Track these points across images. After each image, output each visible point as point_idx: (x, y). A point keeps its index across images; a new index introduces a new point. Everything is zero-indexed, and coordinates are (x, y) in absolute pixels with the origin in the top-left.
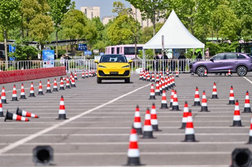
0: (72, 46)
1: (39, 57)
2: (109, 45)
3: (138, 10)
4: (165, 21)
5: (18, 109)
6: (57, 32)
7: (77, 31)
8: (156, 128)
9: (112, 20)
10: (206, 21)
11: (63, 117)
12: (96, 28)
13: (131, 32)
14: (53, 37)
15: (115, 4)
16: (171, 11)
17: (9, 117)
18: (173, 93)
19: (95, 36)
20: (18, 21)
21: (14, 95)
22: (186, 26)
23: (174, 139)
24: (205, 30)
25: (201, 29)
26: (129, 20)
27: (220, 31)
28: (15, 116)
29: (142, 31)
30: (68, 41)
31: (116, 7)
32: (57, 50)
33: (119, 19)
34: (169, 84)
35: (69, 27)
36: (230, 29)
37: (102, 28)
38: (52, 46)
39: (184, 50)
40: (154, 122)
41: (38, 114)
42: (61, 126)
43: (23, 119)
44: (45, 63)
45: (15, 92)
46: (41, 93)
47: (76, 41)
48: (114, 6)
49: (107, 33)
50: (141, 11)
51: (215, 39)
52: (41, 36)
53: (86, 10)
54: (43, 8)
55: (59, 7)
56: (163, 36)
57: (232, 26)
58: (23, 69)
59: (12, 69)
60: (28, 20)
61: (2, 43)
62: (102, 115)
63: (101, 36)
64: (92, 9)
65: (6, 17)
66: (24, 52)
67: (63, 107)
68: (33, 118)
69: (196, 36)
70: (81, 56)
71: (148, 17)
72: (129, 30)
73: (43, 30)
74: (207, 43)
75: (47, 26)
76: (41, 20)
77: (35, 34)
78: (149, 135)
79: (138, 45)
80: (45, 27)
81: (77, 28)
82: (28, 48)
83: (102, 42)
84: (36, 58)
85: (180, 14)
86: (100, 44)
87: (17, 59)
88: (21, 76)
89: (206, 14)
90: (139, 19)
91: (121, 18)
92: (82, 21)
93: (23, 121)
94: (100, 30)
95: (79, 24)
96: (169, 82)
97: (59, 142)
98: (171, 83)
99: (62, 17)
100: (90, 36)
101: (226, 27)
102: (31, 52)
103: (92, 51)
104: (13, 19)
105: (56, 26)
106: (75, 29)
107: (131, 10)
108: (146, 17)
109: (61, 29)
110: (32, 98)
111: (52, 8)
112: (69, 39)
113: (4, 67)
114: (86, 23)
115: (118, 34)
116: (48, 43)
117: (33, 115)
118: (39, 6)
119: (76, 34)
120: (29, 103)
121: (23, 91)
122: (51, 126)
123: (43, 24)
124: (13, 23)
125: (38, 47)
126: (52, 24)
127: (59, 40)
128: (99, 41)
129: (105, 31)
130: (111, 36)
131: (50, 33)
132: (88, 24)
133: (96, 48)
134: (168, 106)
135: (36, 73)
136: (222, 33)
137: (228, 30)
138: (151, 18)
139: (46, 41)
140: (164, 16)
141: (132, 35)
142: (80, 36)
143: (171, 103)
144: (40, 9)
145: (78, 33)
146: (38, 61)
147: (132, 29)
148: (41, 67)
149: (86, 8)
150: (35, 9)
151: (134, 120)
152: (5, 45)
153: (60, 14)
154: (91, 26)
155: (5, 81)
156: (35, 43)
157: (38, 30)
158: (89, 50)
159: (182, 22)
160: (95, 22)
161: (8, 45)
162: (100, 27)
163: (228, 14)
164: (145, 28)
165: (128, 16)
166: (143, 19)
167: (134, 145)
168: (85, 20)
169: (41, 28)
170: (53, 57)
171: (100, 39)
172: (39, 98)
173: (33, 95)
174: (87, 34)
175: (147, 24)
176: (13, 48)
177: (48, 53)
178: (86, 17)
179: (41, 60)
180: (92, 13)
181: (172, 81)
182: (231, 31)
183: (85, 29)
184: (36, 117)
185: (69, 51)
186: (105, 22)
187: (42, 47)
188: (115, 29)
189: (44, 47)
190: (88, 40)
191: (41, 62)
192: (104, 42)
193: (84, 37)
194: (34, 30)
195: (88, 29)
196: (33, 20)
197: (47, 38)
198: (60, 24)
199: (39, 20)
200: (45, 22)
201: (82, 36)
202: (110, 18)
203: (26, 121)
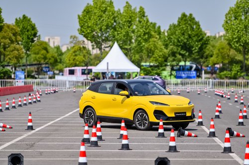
0: (38, 69)
1: (13, 77)
2: (66, 67)
3: (89, 42)
4: (110, 50)
6: (27, 57)
7: (42, 57)
8: (100, 138)
9: (69, 48)
10: (142, 51)
11: (31, 128)
12: (56, 54)
13: (84, 59)
14: (23, 61)
15: (71, 37)
16: (114, 43)
19: (56, 61)
22: (126, 54)
24: (140, 57)
25: (137, 56)
26: (82, 49)
27: (152, 59)
29: (92, 57)
30: (35, 65)
32: (26, 71)
33: (74, 48)
35: (36, 54)
36: (160, 57)
37: (62, 54)
38: (23, 68)
39: (124, 73)
40: (99, 134)
41: (12, 125)
44: (17, 81)
46: (14, 107)
47: (41, 64)
48: (71, 39)
49: (66, 58)
50: (92, 42)
52: (14, 61)
53: (49, 39)
54: (16, 39)
56: (108, 63)
57: (161, 55)
60: (5, 48)
63: (61, 60)
64: (54, 39)
66: (2, 73)
67: (31, 121)
68: (8, 128)
69: (133, 62)
70: (45, 75)
71: (97, 47)
72: (82, 57)
73: (16, 56)
74: (142, 68)
75: (19, 53)
76: (15, 49)
77: (10, 59)
78: (95, 144)
79: (89, 68)
80: (17, 54)
81: (42, 55)
82: (4, 70)
83: (61, 65)
84: (10, 77)
85: (121, 45)
89: (142, 45)
90: (90, 48)
91: (76, 47)
92: (46, 49)
93: (0, 131)
94: (60, 55)
95: (44, 52)
99: (31, 46)
100: (52, 60)
101: (157, 56)
102: (7, 73)
103: (54, 72)
105: (26, 53)
106: (40, 55)
107: (84, 41)
108: (95, 47)
109: (30, 55)
110: (8, 111)
111: (23, 39)
112: (35, 63)
114: (49, 51)
115: (74, 60)
116: (20, 66)
117: (8, 126)
118: (13, 38)
119: (41, 59)
120: (5, 115)
123: (16, 52)
125: (12, 69)
126: (23, 52)
127: (28, 63)
128: (59, 64)
129: (64, 56)
131: (21, 58)
132: (50, 51)
133: (57, 69)
135: (10, 89)
136: (153, 60)
137: (158, 58)
139: (18, 64)
140: (109, 46)
141: (84, 61)
142: (45, 61)
145: (43, 58)
146: (12, 80)
147: (84, 56)
148: (14, 86)
149: (49, 37)
150: (10, 40)
153: (29, 44)
154: (52, 53)
156: (10, 66)
157: (12, 56)
158: (51, 71)
159: (123, 52)
160: (55, 50)
162: (60, 53)
163: (158, 45)
164: (95, 55)
165: (82, 46)
166: (93, 49)
168: (49, 48)
169: (15, 54)
170: (23, 76)
171: (60, 62)
172: (12, 111)
173: (8, 109)
174: (50, 59)
175: (96, 51)
177: (20, 73)
178: (49, 45)
179: (14, 79)
180: (54, 42)
182: (160, 59)
183: (49, 56)
185: (36, 72)
186: (64, 49)
187: (15, 69)
188: (71, 56)
189: (17, 69)
190: (51, 64)
191: (14, 81)
192: (63, 65)
193: (48, 61)
194: (9, 56)
195: (50, 56)
196: (9, 49)
197: (19, 62)
198: (29, 51)
199: (13, 49)
200: (18, 50)
201: (46, 61)
202: (68, 46)
203: (2, 131)
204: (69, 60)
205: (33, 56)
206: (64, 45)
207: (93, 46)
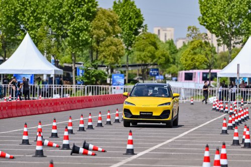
0: (143, 71)
1: (108, 82)
2: (182, 70)
3: (214, 35)
4: (242, 48)
5: (85, 143)
6: (128, 55)
7: (149, 55)
9: (187, 44)
11: (131, 152)
12: (168, 52)
13: (206, 59)
14: (124, 60)
15: (189, 28)
17: (75, 151)
18: (245, 130)
19: (168, 61)
20: (87, 43)
21: (81, 125)
26: (204, 45)
28: (82, 150)
29: (217, 56)
30: (139, 65)
31: (190, 31)
32: (127, 74)
33: (193, 43)
34: (242, 117)
35: (140, 50)
37: (176, 51)
38: (123, 69)
41: (106, 147)
43: (90, 152)
44: (114, 88)
45: (82, 122)
46: (109, 123)
47: (147, 65)
48: (189, 31)
49: (181, 57)
50: (217, 36)
52: (111, 60)
53: (159, 31)
54: (114, 30)
55: (131, 29)
56: (238, 65)
58: (90, 94)
59: (78, 95)
60: (98, 42)
61: (70, 65)
62: (172, 151)
63: (175, 59)
64: (166, 30)
65: (76, 39)
66: (93, 76)
67: (131, 142)
68: (100, 151)
70: (152, 80)
71: (224, 43)
72: (204, 56)
73: (113, 53)
75: (117, 49)
76: (112, 43)
77: (105, 57)
79: (213, 71)
80: (115, 51)
81: (149, 52)
82: (97, 72)
83: (175, 66)
84: (105, 82)
86: (173, 68)
87: (86, 84)
88: (89, 102)
90: (215, 44)
91: (196, 43)
92: (154, 44)
93: (90, 155)
94: (173, 53)
95: (151, 48)
96: (243, 115)
98: (245, 116)
99: (133, 40)
100: (162, 60)
102: (101, 77)
103: (164, 76)
104: (82, 41)
105: (127, 49)
106: (147, 53)
107: (207, 35)
108: (222, 42)
109: (132, 52)
110: (100, 128)
111: (123, 30)
112: (140, 62)
113: (71, 91)
114: (158, 47)
115: (192, 60)
116: (118, 67)
117: (100, 149)
118: (110, 28)
119: (147, 58)
120: (96, 134)
121: (91, 120)
122: (118, 162)
123: (114, 47)
124: (83, 45)
125: (107, 71)
126: (123, 47)
127: (130, 63)
128: (172, 65)
129: (179, 55)
130: (184, 62)
131: (120, 56)
132: (160, 46)
133: (169, 73)
134: (240, 142)
135: (104, 99)
138: (227, 44)
139: (116, 65)
140: (241, 42)
141: (206, 62)
142: (152, 61)
143: (243, 140)
144: (111, 31)
145: (150, 57)
146: (107, 86)
147: (207, 55)
148: (110, 94)
149: (159, 28)
150: (106, 31)
151: (203, 159)
152: (73, 68)
153: (132, 37)
154: (163, 49)
155: (72, 108)
156: (105, 66)
157: (108, 53)
158: (161, 75)
160: (168, 45)
161: (76, 68)
162: (173, 50)
164: (221, 53)
165: (203, 41)
166: (219, 45)
168: (158, 43)
169: (112, 51)
170: (122, 81)
171: (174, 63)
172: (106, 128)
173: (100, 125)
174: (159, 58)
175: (223, 49)
176: (81, 72)
177: (118, 77)
178: (158, 39)
179: (110, 85)
180: (165, 35)
181: (245, 113)
183: (158, 53)
184: (104, 151)
185: (140, 75)
186: (179, 45)
187: (112, 71)
188: (188, 54)
189: (114, 71)
190: (161, 64)
191: (110, 87)
192: (177, 67)
193: (156, 61)
194: (104, 53)
195: (160, 54)
196: (103, 43)
197: (117, 61)
198: (131, 47)
199: (110, 43)
200: (116, 45)
201: (154, 61)
202: (184, 40)
203: (92, 155)
204: (186, 61)
205: (137, 53)
206: (180, 39)
207: (218, 41)
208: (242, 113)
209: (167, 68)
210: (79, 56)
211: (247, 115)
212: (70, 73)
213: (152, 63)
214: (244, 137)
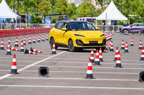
0: (60, 17)
1: (43, 22)
2: (78, 17)
4: (108, 6)
5: (31, 48)
6: (53, 10)
7: (63, 9)
8: (101, 60)
9: (81, 5)
10: (129, 7)
12: (72, 8)
13: (90, 11)
14: (50, 12)
16: (111, 1)
17: (27, 52)
18: (110, 43)
19: (72, 13)
20: (33, 4)
21: (30, 41)
22: (119, 9)
23: (111, 66)
24: (128, 11)
25: (126, 10)
26: (89, 5)
27: (136, 12)
28: (30, 52)
29: (96, 10)
30: (58, 15)
32: (52, 19)
34: (109, 38)
35: (59, 7)
36: (141, 11)
38: (50, 17)
39: (117, 21)
40: (100, 57)
41: (42, 51)
42: (53, 57)
43: (34, 53)
44: (46, 25)
45: (30, 40)
46: (43, 40)
47: (62, 14)
49: (78, 11)
51: (133, 16)
52: (44, 12)
56: (106, 14)
57: (142, 10)
58: (34, 28)
59: (29, 28)
60: (38, 3)
61: (24, 15)
63: (75, 12)
65: (27, 1)
66: (35, 19)
69: (123, 14)
71: (99, 4)
72: (89, 10)
73: (45, 9)
74: (129, 18)
75: (47, 6)
76: (45, 4)
77: (41, 10)
78: (98, 63)
79: (94, 18)
80: (46, 7)
81: (63, 8)
82: (37, 18)
84: (41, 22)
85: (115, 2)
87: (32, 23)
88: (33, 31)
89: (129, 3)
90: (94, 4)
91: (85, 3)
93: (34, 54)
94: (75, 9)
95: (64, 6)
96: (109, 37)
97: (52, 65)
98: (110, 38)
99: (55, 2)
100: (69, 12)
101: (139, 10)
102: (39, 20)
104: (30, 2)
105: (52, 7)
106: (62, 8)
108: (98, 3)
109: (55, 8)
110: (39, 43)
112: (58, 13)
113: (25, 27)
114: (67, 6)
115: (84, 12)
117: (39, 52)
119: (62, 11)
120: (37, 45)
121: (34, 39)
122: (48, 57)
123: (46, 6)
124: (30, 4)
125: (42, 17)
126: (50, 6)
127: (53, 14)
128: (74, 15)
131: (49, 10)
133: (72, 19)
134: (108, 49)
135: (41, 30)
136: (136, 13)
137: (140, 11)
138: (101, 4)
139: (47, 14)
140: (107, 3)
141: (90, 12)
142: (64, 12)
143: (110, 48)
145: (63, 11)
146: (42, 24)
147: (91, 9)
148: (44, 28)
152: (26, 16)
154: (70, 7)
155: (25, 34)
156: (41, 15)
157: (43, 8)
158: (69, 19)
159: (117, 7)
160: (72, 5)
161: (27, 16)
162: (74, 8)
163: (140, 3)
164: (98, 9)
165: (89, 3)
166: (97, 4)
167: (90, 68)
168: (67, 4)
169: (45, 7)
170: (50, 22)
171: (74, 14)
172: (42, 43)
173: (39, 41)
174: (68, 11)
175: (98, 7)
176: (30, 17)
177: (48, 20)
178: (67, 2)
179: (44, 23)
181: (110, 36)
182: (141, 12)
185: (58, 20)
186: (77, 5)
187: (45, 17)
188: (82, 9)
189: (46, 17)
190: (68, 14)
191: (44, 25)
192: (76, 16)
193: (66, 13)
194: (41, 9)
195: (68, 9)
196: (40, 3)
197: (47, 12)
198: (54, 6)
199: (44, 3)
200: (47, 5)
202: (80, 4)
203: (35, 54)
204: (81, 12)
205: (57, 9)
206: (77, 3)
207: (96, 2)
208: (109, 36)
209: (71, 16)
210: (29, 11)
211: (111, 37)
212: (24, 19)
213: (64, 13)
214: (110, 46)
